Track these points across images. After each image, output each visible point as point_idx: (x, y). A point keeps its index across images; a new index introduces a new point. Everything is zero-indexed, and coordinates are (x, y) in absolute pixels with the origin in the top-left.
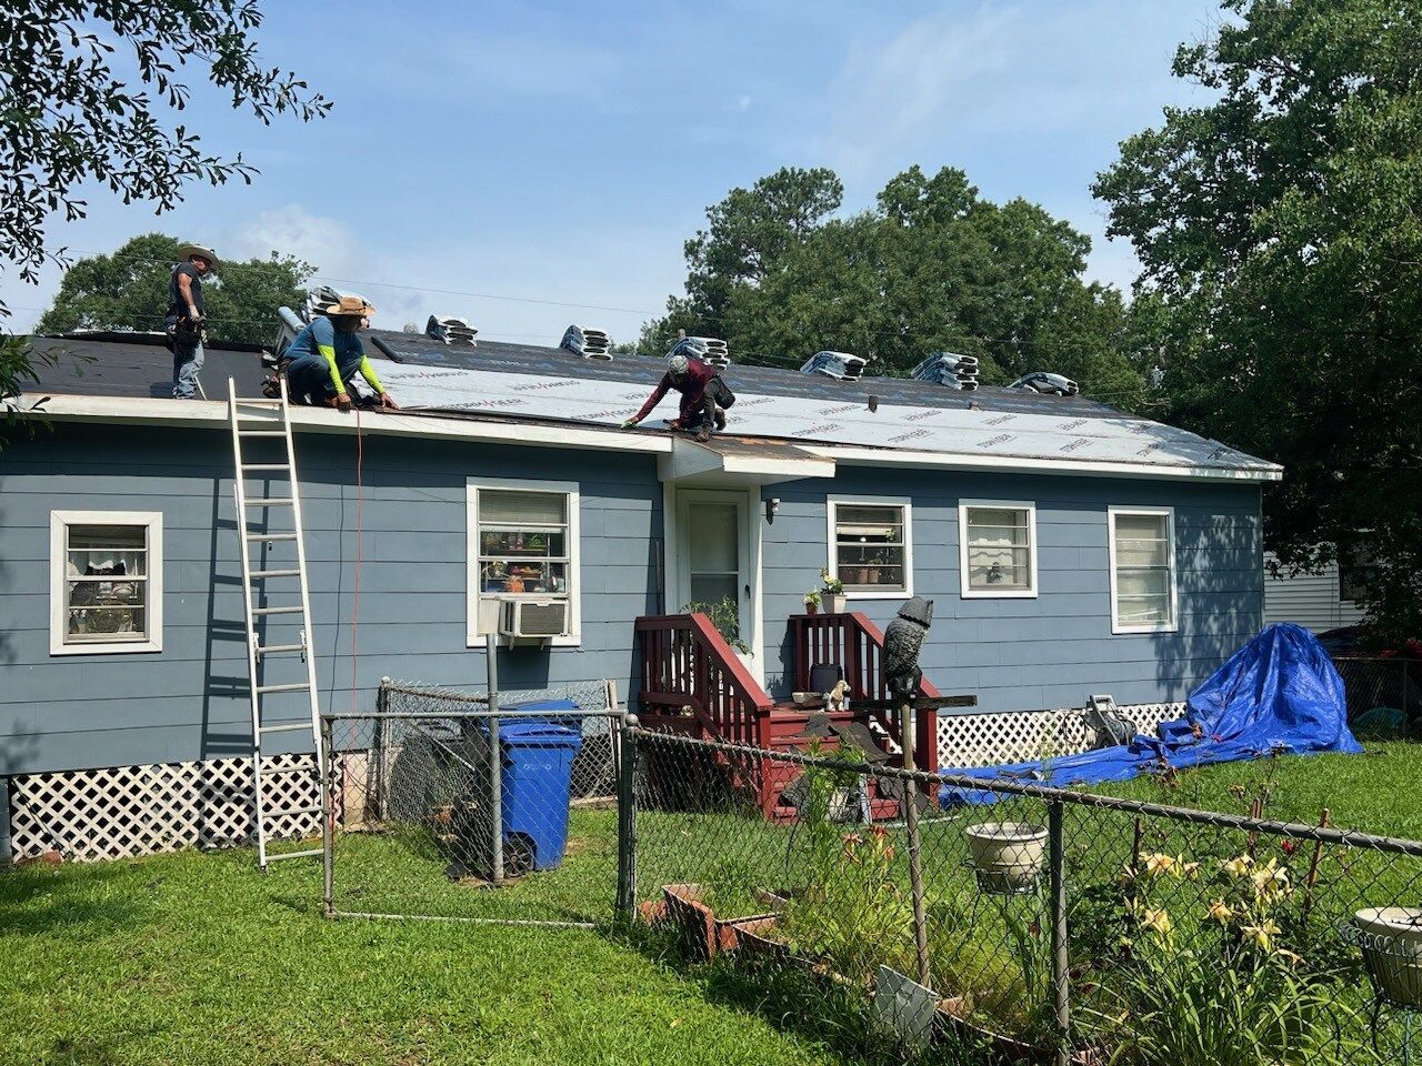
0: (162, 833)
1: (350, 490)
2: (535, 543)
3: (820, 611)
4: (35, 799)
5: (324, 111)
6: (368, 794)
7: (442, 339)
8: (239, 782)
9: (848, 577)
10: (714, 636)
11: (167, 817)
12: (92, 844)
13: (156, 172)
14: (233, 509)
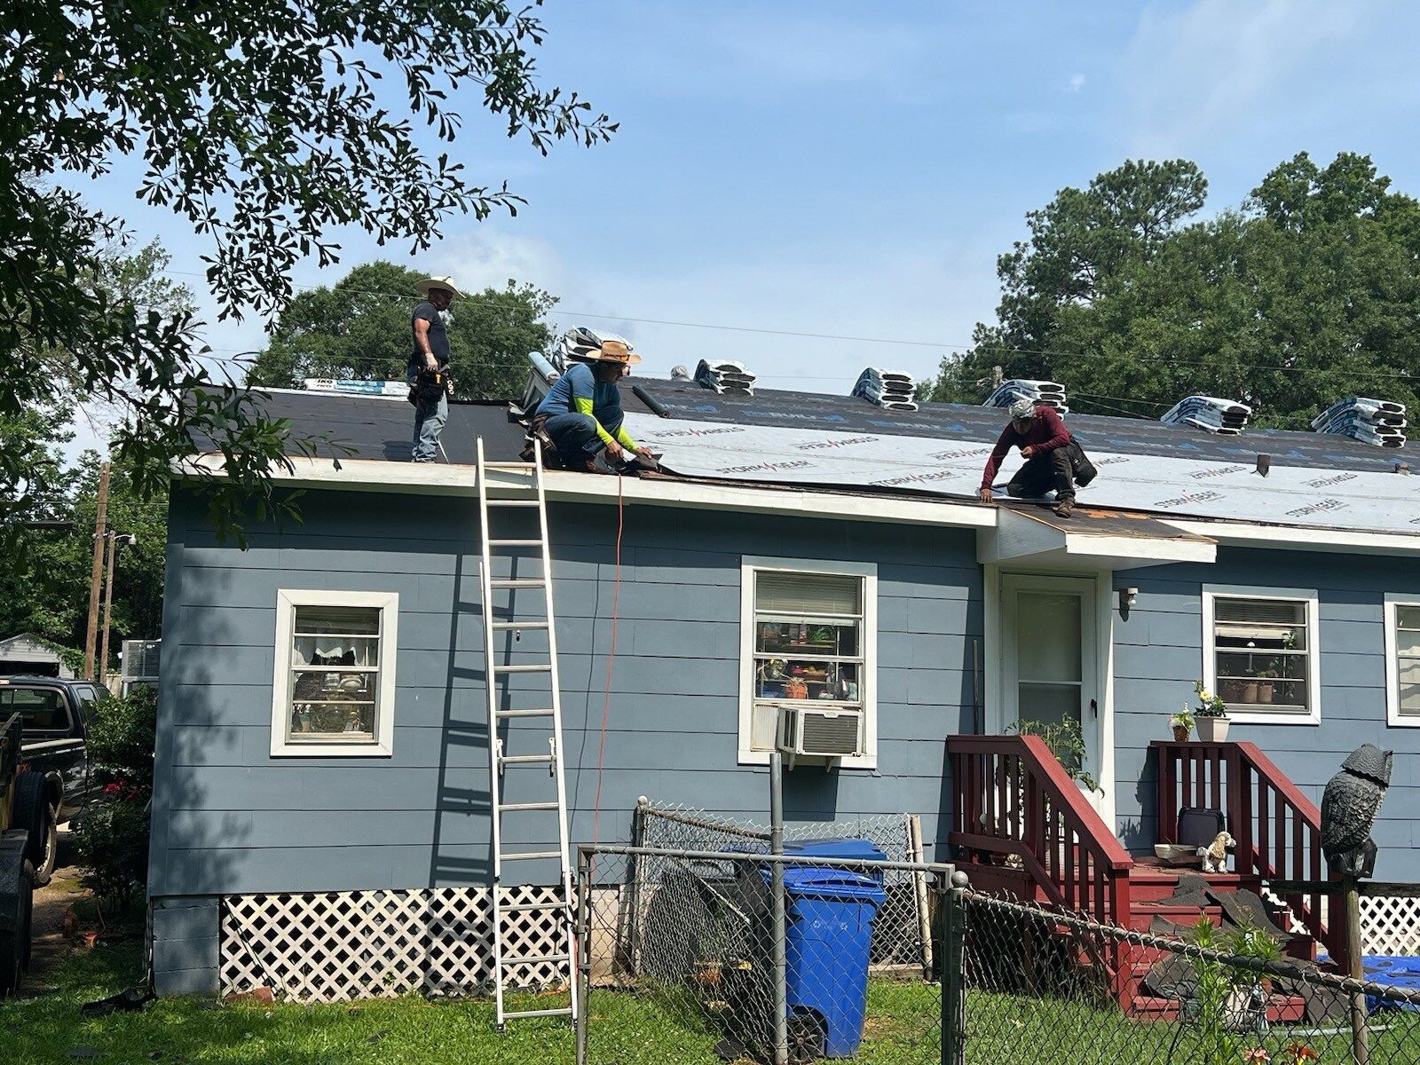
0: (383, 973)
1: (608, 570)
2: (820, 637)
3: (1193, 737)
4: (247, 924)
5: (608, 133)
6: (619, 940)
7: (713, 388)
8: (471, 916)
9: (1230, 692)
10: (1051, 765)
11: (390, 954)
12: (306, 982)
13: (414, 205)
14: (479, 591)
